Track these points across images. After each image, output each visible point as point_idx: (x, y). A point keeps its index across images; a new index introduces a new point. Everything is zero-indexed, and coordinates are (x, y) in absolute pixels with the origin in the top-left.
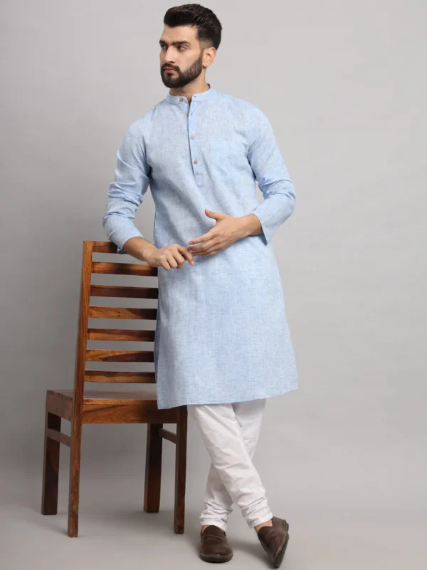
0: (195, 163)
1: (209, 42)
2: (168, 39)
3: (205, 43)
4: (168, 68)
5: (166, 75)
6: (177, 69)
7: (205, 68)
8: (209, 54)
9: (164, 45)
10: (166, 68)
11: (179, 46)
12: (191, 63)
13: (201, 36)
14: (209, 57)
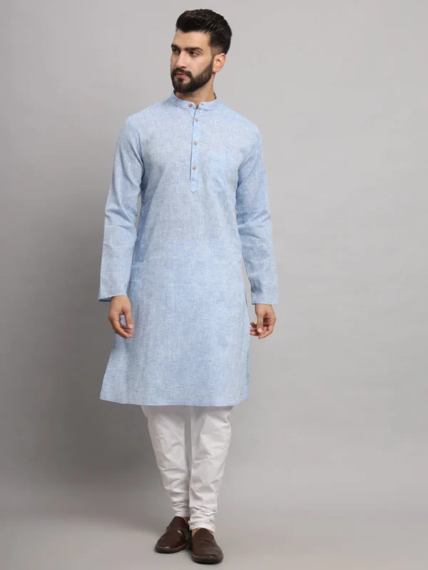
0: (194, 169)
1: (220, 49)
2: (180, 44)
3: (216, 50)
4: (180, 73)
5: (176, 80)
6: (189, 74)
7: (214, 73)
8: (219, 60)
9: (176, 49)
10: (177, 72)
11: (192, 51)
12: (203, 69)
13: (213, 42)
14: (219, 63)
